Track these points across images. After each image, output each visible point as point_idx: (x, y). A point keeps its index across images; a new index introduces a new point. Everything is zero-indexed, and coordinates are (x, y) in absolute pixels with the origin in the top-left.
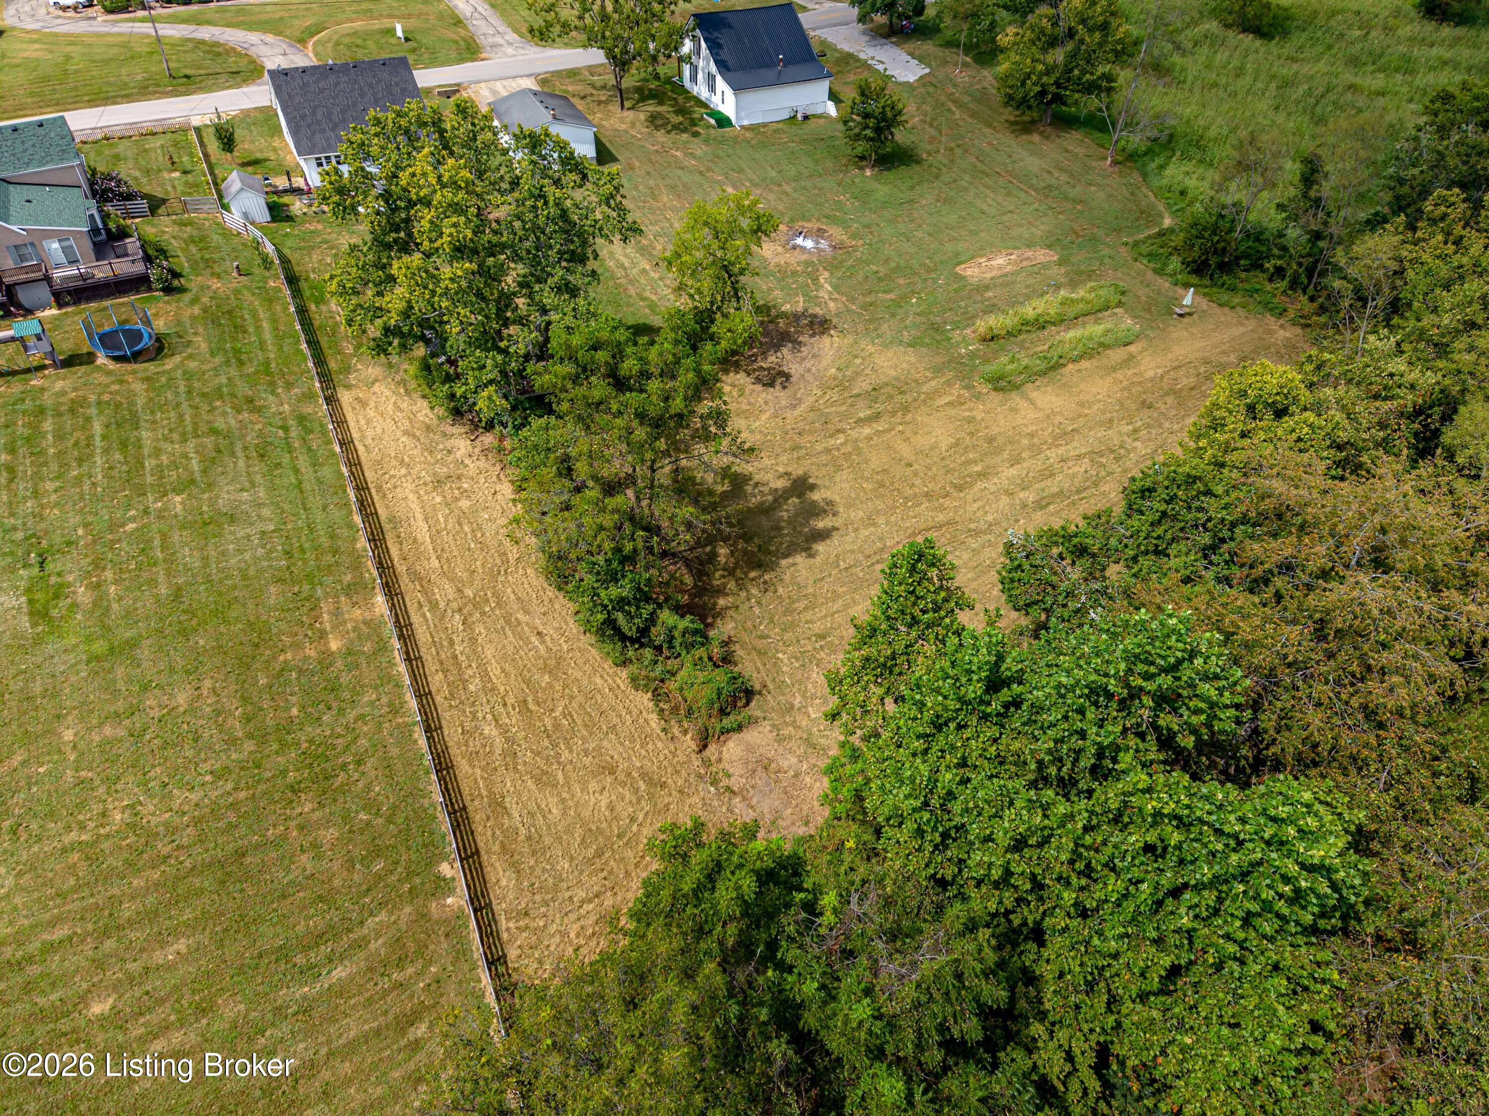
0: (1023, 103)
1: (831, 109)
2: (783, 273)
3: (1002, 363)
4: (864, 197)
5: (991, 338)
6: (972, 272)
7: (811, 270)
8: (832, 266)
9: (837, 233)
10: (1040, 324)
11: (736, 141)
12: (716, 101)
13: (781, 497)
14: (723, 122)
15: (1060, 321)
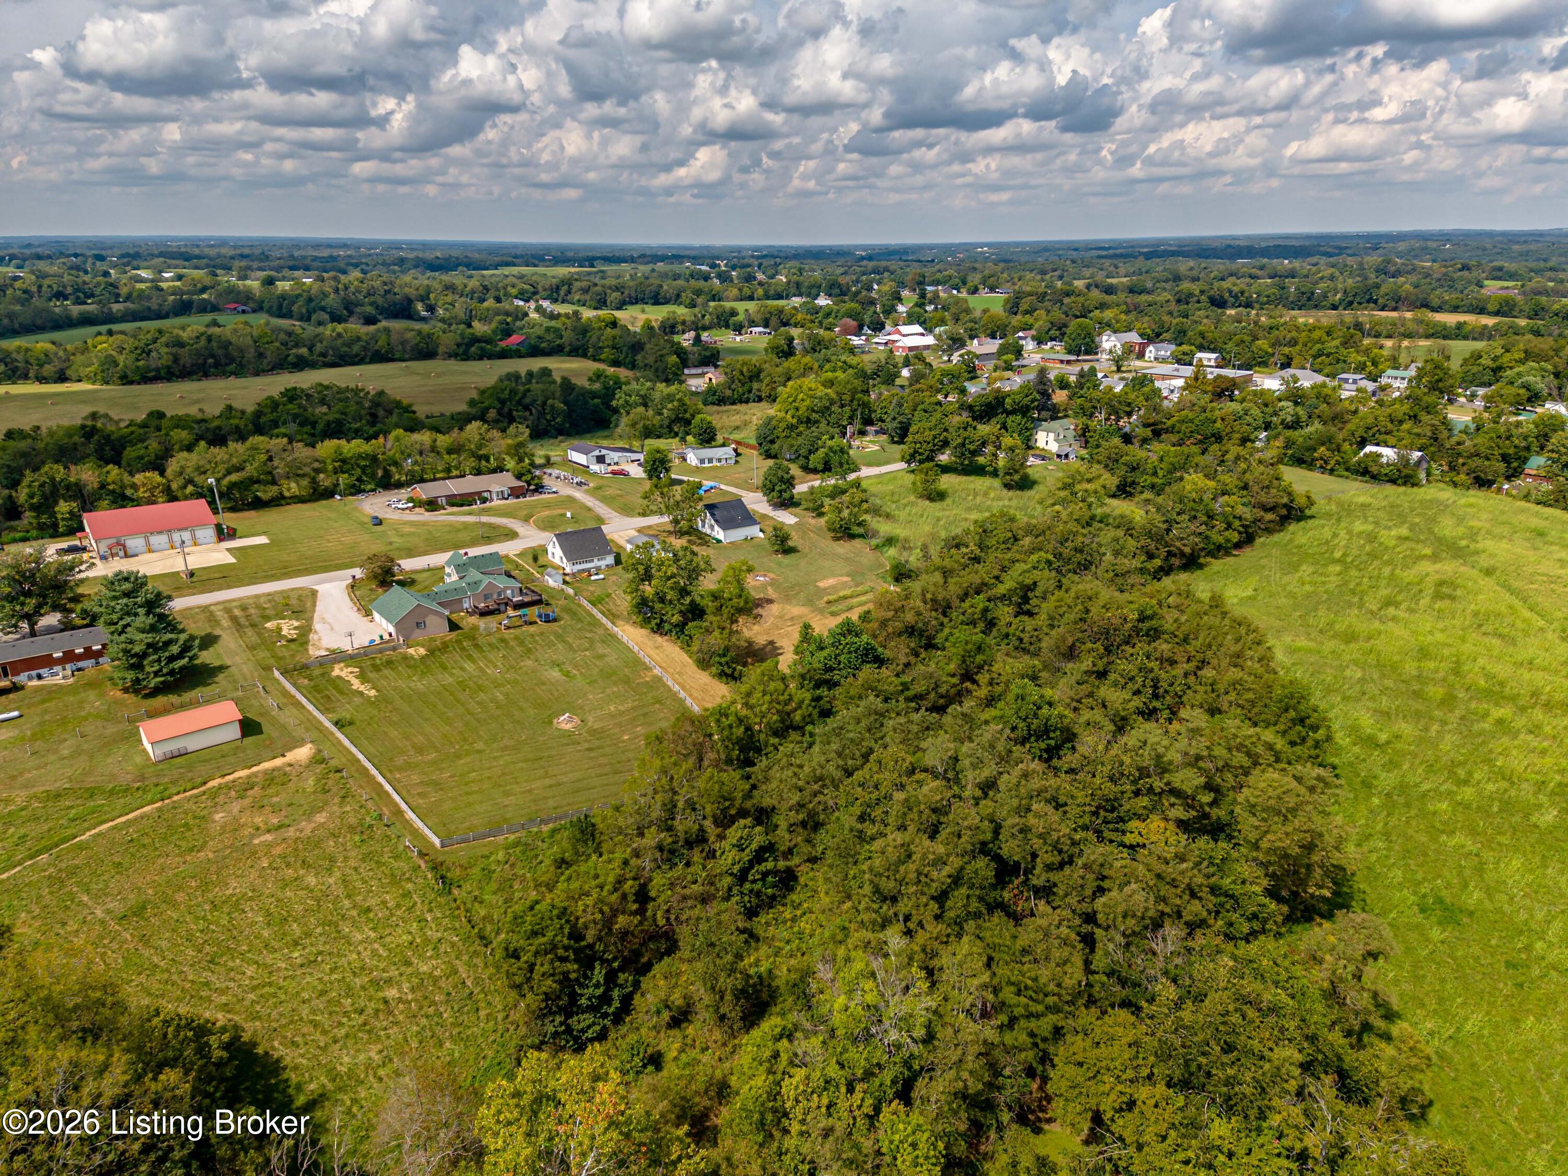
0: (834, 530)
1: (761, 535)
2: (754, 588)
3: (834, 608)
4: (779, 564)
5: (829, 602)
6: (822, 584)
7: (764, 586)
8: (772, 585)
9: (772, 575)
10: (846, 598)
11: (725, 547)
12: (714, 534)
13: (765, 646)
14: (719, 541)
15: (851, 597)
